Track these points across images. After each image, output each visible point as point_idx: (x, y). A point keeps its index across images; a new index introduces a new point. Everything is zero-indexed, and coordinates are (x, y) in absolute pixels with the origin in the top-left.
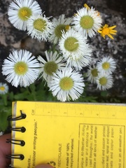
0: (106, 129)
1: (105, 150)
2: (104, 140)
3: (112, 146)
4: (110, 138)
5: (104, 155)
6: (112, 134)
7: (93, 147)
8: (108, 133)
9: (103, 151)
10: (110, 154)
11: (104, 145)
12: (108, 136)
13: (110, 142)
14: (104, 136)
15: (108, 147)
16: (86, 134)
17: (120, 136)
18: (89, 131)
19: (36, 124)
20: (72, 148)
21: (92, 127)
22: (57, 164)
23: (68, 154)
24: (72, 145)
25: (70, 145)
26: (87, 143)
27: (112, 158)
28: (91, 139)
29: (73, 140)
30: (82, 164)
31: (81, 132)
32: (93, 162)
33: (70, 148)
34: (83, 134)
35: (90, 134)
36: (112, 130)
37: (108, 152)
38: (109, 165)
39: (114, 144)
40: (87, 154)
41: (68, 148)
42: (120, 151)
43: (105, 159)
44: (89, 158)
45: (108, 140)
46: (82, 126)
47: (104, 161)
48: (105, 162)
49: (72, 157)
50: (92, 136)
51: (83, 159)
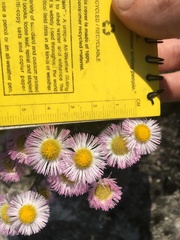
0: (33, 89)
1: (31, 56)
2: (36, 72)
3: (21, 63)
4: (26, 74)
5: (34, 48)
6: (23, 81)
7: (50, 59)
8: (29, 82)
9: (34, 53)
10: (24, 49)
11: (35, 63)
12: (29, 77)
13: (25, 69)
14: (36, 78)
15: (28, 61)
16: (64, 78)
17: (9, 78)
18: (59, 83)
19: (133, 87)
20: (81, 56)
21: (55, 89)
22: (101, 31)
23: (87, 47)
24: (81, 60)
25: (84, 60)
26: (60, 65)
27: (20, 44)
28: (55, 71)
29: (82, 68)
30: (65, 33)
31: (70, 81)
32: (49, 36)
33: (84, 56)
34: (67, 78)
35: (57, 78)
36: (24, 87)
37: (28, 52)
38: (23, 32)
39: (20, 66)
40: (59, 48)
41: (87, 55)
42: (7, 55)
43: (30, 41)
44: (56, 41)
45: (29, 71)
46: (70, 90)
47: (33, 38)
48: (30, 36)
49: (81, 43)
50: (54, 76)
51: (65, 40)
